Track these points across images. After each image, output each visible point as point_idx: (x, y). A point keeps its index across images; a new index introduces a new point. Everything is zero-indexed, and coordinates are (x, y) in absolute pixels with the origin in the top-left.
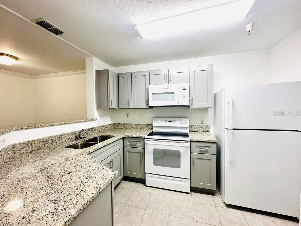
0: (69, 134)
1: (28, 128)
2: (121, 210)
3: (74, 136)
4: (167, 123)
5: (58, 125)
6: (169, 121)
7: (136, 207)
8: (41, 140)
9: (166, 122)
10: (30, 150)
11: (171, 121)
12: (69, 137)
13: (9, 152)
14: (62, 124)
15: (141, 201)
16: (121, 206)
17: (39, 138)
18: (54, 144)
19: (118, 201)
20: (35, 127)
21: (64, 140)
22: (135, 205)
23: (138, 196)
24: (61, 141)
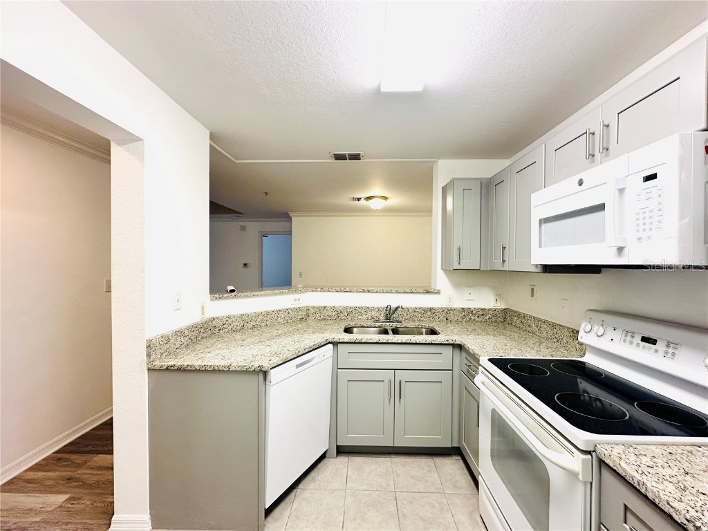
0: (373, 309)
1: (322, 290)
2: (380, 489)
3: (382, 315)
4: (631, 343)
5: (357, 292)
6: (644, 339)
7: (400, 514)
8: (334, 308)
9: (629, 338)
10: (322, 317)
11: (653, 342)
12: (374, 314)
13: (301, 313)
14: (364, 291)
15: (424, 520)
16: (388, 485)
17: (332, 305)
18: (350, 319)
19: (398, 475)
20: (329, 291)
21: (365, 317)
22: (405, 511)
23: (434, 507)
24: (359, 317)
